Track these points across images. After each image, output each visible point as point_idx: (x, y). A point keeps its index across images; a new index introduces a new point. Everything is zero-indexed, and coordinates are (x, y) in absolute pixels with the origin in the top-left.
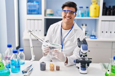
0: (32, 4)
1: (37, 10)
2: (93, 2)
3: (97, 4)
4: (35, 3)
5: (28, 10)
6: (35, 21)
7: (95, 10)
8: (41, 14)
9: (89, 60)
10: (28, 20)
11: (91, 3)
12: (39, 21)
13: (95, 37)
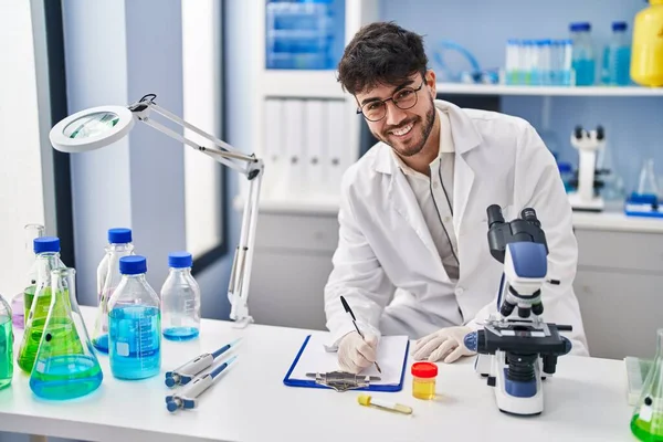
1: (321, 44)
6: (311, 105)
9: (554, 335)
10: (269, 98)
13: (655, 207)
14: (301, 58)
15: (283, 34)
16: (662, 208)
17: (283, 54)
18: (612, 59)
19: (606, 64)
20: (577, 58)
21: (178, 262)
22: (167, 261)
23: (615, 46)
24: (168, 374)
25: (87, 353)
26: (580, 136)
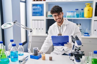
0: (36, 7)
1: (40, 12)
2: (87, 5)
3: (90, 6)
4: (38, 7)
5: (33, 12)
6: (39, 21)
7: (88, 11)
8: (43, 15)
10: (33, 20)
11: (86, 6)
12: (42, 21)
13: (88, 35)
14: (37, 14)
15: (34, 11)
16: (89, 35)
17: (35, 14)
18: (81, 14)
19: (81, 15)
20: (77, 14)
21: (20, 44)
22: (19, 44)
23: (82, 12)
24: (19, 61)
25: (7, 58)
26: (77, 25)
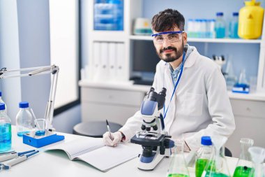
7: (250, 20)
11: (244, 4)
12: (119, 45)
16: (247, 90)
26: (215, 59)
